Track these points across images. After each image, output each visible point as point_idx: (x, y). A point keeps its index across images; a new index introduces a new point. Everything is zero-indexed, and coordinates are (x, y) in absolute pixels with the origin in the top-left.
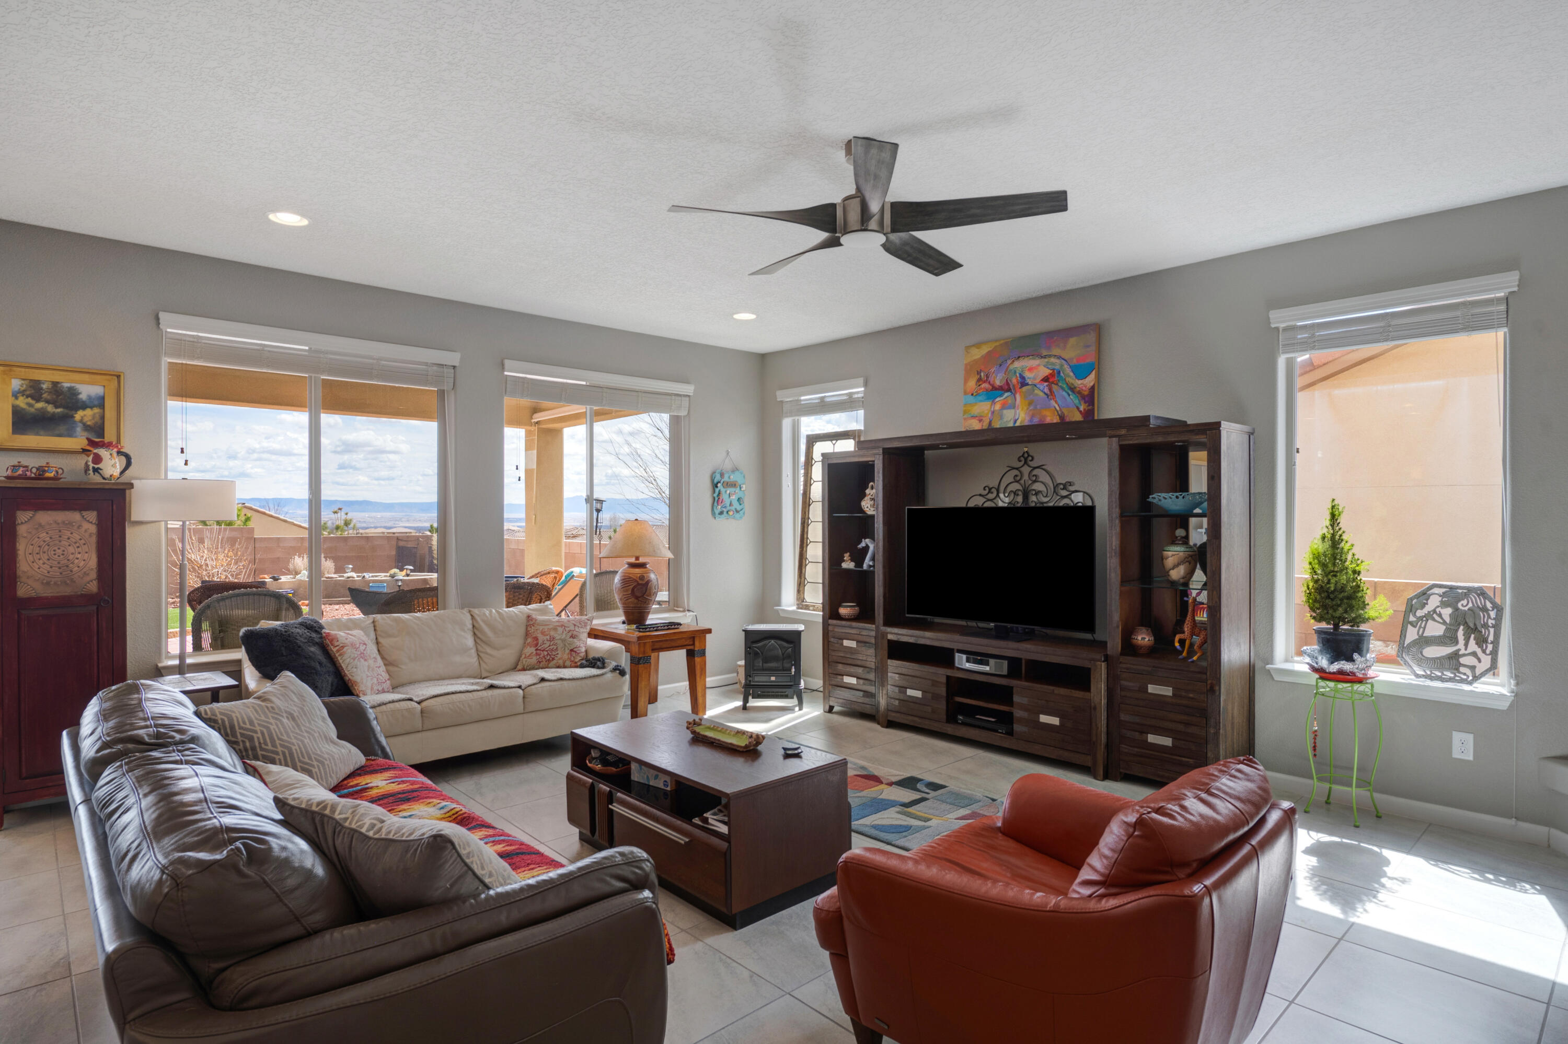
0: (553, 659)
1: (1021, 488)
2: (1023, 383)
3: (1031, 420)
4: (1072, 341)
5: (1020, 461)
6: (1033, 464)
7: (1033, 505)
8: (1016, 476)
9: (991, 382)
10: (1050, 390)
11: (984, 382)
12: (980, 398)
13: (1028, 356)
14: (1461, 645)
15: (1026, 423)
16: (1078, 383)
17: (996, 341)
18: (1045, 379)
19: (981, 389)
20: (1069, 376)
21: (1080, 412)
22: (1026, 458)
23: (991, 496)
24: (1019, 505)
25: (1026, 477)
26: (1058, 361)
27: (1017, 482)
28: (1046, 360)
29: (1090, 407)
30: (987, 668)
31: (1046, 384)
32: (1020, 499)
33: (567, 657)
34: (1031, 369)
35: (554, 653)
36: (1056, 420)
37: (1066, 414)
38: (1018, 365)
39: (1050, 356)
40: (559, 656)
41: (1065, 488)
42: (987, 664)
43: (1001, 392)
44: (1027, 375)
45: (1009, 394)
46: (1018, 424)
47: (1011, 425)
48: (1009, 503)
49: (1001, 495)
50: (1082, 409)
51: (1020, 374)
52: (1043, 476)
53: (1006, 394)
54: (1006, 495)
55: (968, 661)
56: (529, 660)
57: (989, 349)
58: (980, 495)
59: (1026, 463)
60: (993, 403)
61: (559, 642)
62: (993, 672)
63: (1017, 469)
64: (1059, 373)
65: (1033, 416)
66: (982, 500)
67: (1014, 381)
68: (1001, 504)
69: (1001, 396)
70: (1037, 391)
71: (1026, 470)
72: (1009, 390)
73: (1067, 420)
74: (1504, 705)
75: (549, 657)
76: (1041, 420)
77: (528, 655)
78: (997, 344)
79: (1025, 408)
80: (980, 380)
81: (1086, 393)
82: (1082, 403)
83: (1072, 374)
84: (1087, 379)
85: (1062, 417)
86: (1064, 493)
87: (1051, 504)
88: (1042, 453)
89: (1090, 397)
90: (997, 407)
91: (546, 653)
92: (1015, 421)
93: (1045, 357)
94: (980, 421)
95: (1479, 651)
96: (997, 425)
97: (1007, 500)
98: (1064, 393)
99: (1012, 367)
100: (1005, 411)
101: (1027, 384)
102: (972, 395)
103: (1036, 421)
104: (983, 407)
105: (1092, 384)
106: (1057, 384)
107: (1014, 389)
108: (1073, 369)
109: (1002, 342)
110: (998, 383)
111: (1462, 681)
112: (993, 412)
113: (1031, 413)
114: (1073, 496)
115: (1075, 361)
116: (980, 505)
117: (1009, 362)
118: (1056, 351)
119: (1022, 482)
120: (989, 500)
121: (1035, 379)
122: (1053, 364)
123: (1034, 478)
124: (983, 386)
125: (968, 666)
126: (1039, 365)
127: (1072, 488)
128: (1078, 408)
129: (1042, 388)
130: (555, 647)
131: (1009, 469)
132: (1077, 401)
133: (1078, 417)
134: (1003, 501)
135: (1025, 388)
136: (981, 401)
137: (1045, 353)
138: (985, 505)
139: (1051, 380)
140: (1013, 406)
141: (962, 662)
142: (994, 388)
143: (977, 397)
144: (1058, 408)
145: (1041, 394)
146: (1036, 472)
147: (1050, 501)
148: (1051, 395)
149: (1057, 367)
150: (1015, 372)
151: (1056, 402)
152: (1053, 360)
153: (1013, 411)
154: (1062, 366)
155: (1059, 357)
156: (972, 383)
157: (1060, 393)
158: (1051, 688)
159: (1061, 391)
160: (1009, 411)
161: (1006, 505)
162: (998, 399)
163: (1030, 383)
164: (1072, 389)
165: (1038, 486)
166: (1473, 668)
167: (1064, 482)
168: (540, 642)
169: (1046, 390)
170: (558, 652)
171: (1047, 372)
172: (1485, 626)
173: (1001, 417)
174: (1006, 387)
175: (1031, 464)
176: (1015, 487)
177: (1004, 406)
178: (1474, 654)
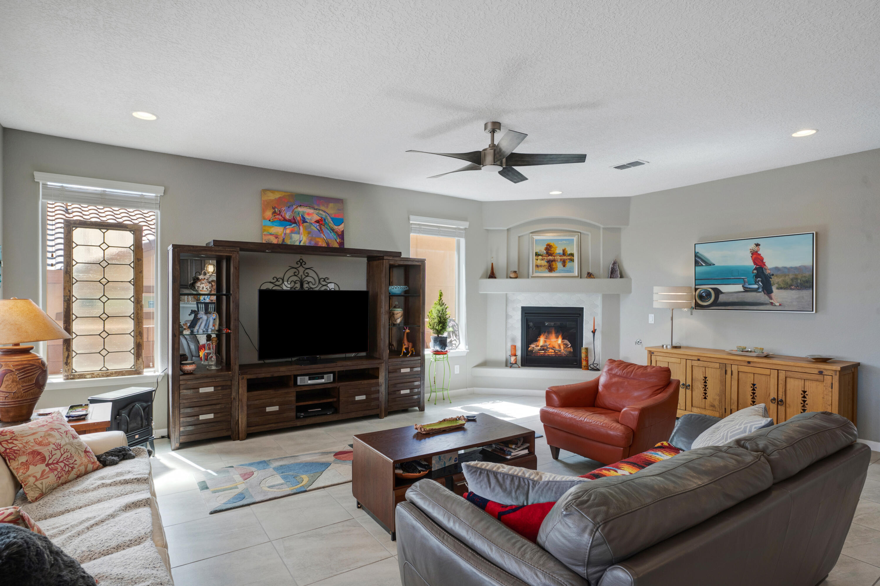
0: (73, 468)
1: (299, 279)
2: (304, 221)
3: (310, 243)
4: (331, 205)
5: (298, 264)
6: (306, 266)
7: (307, 289)
8: (296, 272)
9: (283, 216)
10: (320, 228)
11: (278, 215)
12: (275, 224)
13: (306, 206)
14: (452, 338)
15: (307, 244)
16: (336, 227)
17: (285, 192)
18: (317, 222)
19: (276, 218)
20: (330, 223)
21: (337, 242)
22: (301, 263)
23: (277, 283)
24: (297, 289)
25: (301, 273)
26: (324, 213)
27: (295, 275)
28: (317, 211)
29: (342, 241)
30: (323, 381)
31: (318, 224)
32: (298, 286)
33: (86, 461)
34: (308, 214)
35: (71, 462)
36: (324, 245)
37: (330, 242)
38: (300, 209)
39: (319, 210)
40: (78, 462)
41: (324, 281)
42: (323, 378)
43: (290, 223)
44: (306, 217)
45: (295, 225)
46: (302, 244)
47: (297, 243)
48: (291, 288)
49: (286, 283)
50: (338, 241)
51: (302, 215)
52: (311, 273)
53: (293, 225)
54: (289, 283)
55: (310, 379)
56: (44, 481)
57: (280, 196)
58: (270, 282)
59: (301, 265)
60: (285, 228)
61: (68, 447)
62: (326, 382)
63: (295, 268)
64: (325, 220)
65: (311, 240)
66: (272, 285)
67: (298, 218)
68: (285, 288)
69: (290, 225)
70: (312, 227)
71: (301, 270)
72: (295, 223)
73: (331, 246)
74: (465, 354)
75: (67, 467)
76: (316, 243)
77: (38, 475)
78: (286, 194)
79: (306, 235)
80: (274, 212)
81: (340, 233)
82: (338, 238)
83: (332, 222)
84: (340, 226)
85: (328, 244)
86: (324, 283)
87: (317, 289)
88: (311, 261)
89: (341, 235)
90: (288, 231)
91: (62, 465)
92: (300, 242)
93: (316, 209)
94: (276, 238)
95: (456, 339)
96: (288, 242)
97: (289, 286)
98: (328, 231)
99: (296, 210)
100: (293, 235)
101: (307, 222)
102: (270, 220)
103: (313, 244)
104: (278, 230)
105: (342, 229)
106: (324, 226)
107: (299, 223)
108: (332, 219)
109: (290, 194)
110: (287, 217)
111: (454, 349)
112: (285, 234)
113: (310, 238)
114: (329, 285)
115: (333, 216)
116: (271, 288)
117: (294, 207)
118: (322, 208)
119: (299, 276)
120: (276, 285)
121: (311, 220)
122: (321, 214)
123: (307, 275)
124: (277, 217)
125: (310, 382)
126: (313, 213)
127: (328, 281)
128: (336, 240)
129: (315, 226)
130: (69, 454)
131: (290, 268)
132: (335, 237)
133: (336, 245)
134: (286, 286)
135: (305, 224)
136: (276, 226)
137: (316, 207)
138: (274, 288)
139: (321, 223)
140: (298, 233)
141: (304, 381)
142: (285, 220)
143: (273, 223)
144: (325, 239)
145: (315, 229)
146: (307, 271)
147: (317, 287)
148: (321, 231)
149: (324, 217)
150: (299, 214)
151: (324, 235)
152: (321, 212)
153: (298, 235)
154: (326, 217)
155: (325, 212)
156: (269, 213)
157: (327, 231)
158: (360, 382)
159: (327, 230)
160: (296, 235)
161: (289, 289)
162: (288, 227)
163: (308, 221)
164: (333, 230)
165: (309, 279)
166: (455, 344)
167: (324, 277)
168: (47, 455)
169: (318, 227)
170: (75, 458)
171: (318, 218)
172: (456, 331)
173: (291, 238)
174: (293, 221)
175: (304, 266)
176: (295, 278)
177: (292, 232)
178: (455, 340)
